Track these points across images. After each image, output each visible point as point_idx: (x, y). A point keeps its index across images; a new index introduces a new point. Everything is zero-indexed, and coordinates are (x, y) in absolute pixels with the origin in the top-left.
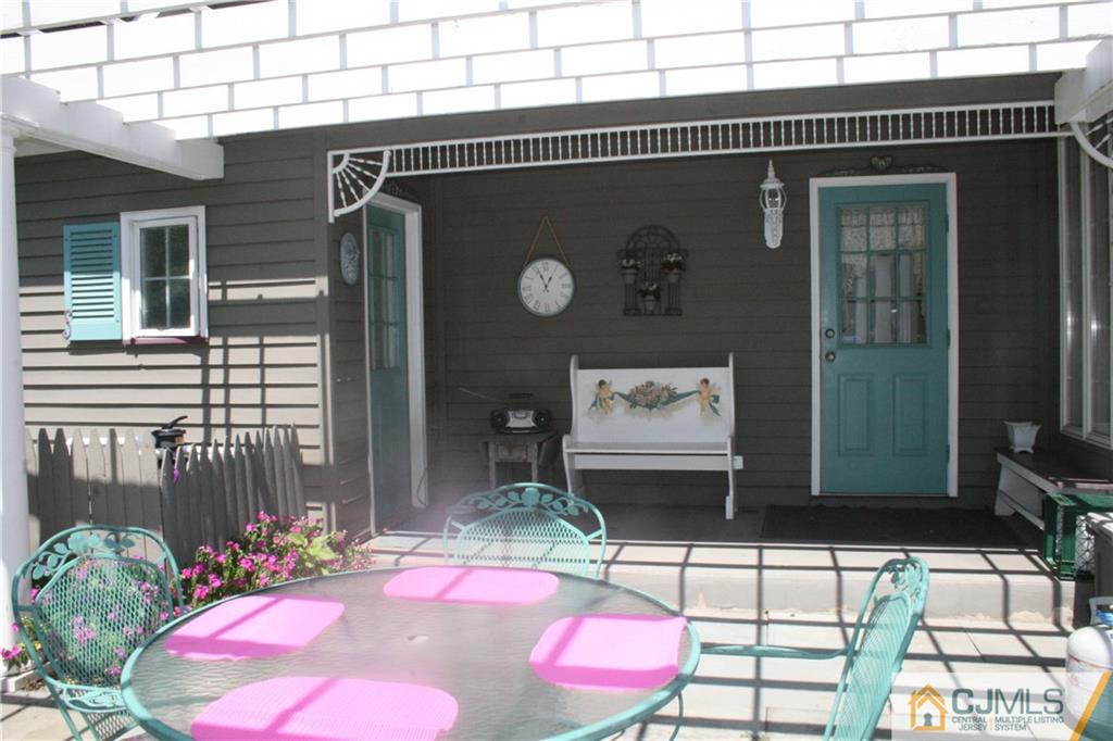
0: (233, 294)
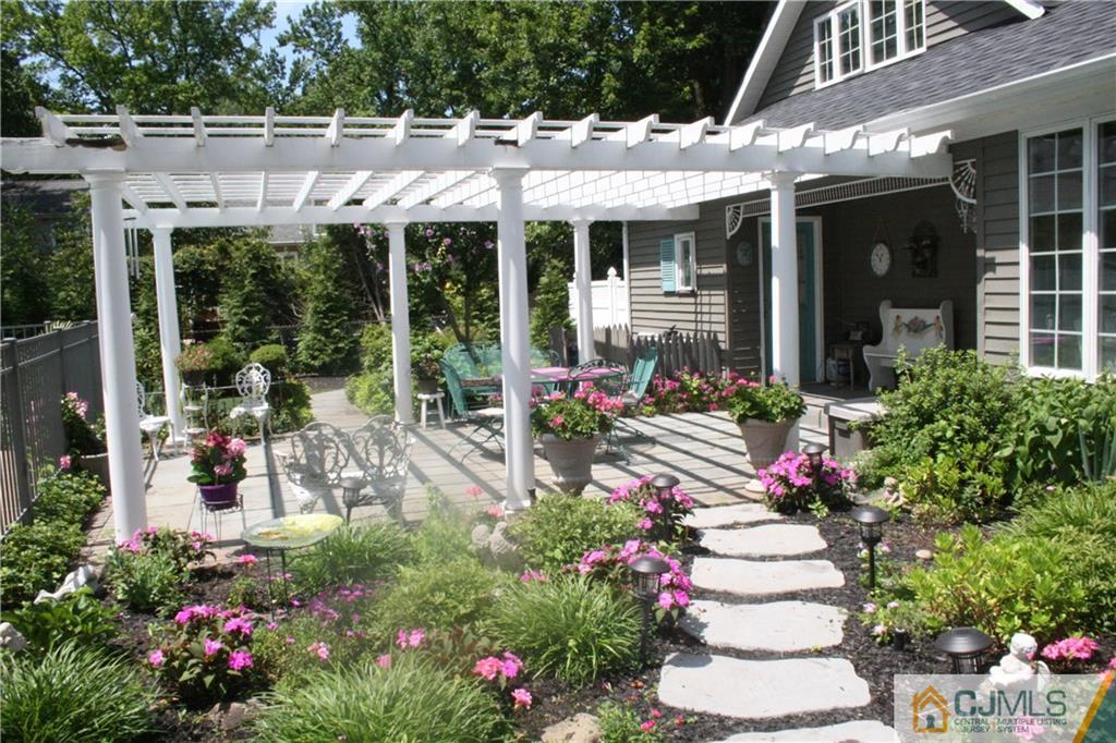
0: (705, 272)
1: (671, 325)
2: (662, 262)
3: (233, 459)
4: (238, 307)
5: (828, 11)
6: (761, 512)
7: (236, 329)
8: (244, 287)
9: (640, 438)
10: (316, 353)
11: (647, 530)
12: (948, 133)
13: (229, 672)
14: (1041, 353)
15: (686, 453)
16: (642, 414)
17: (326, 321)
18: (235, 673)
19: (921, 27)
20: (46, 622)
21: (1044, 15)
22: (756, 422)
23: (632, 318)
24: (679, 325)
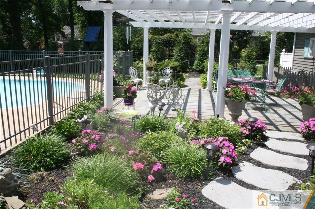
1: (302, 69)
2: (305, 47)
3: (133, 92)
4: (178, 51)
6: (299, 136)
7: (177, 57)
8: (180, 46)
9: (276, 105)
10: (198, 67)
11: (247, 134)
13: (89, 149)
15: (289, 112)
16: (284, 97)
17: (202, 58)
18: (90, 150)
20: (62, 126)
22: (306, 105)
23: (293, 66)
24: (305, 69)
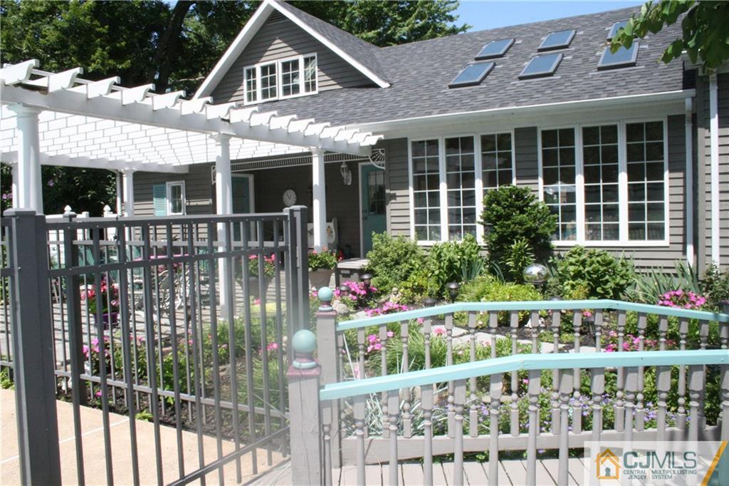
0: (192, 204)
2: (154, 199)
5: (254, 64)
12: (382, 137)
14: (421, 233)
19: (315, 82)
21: (389, 87)
